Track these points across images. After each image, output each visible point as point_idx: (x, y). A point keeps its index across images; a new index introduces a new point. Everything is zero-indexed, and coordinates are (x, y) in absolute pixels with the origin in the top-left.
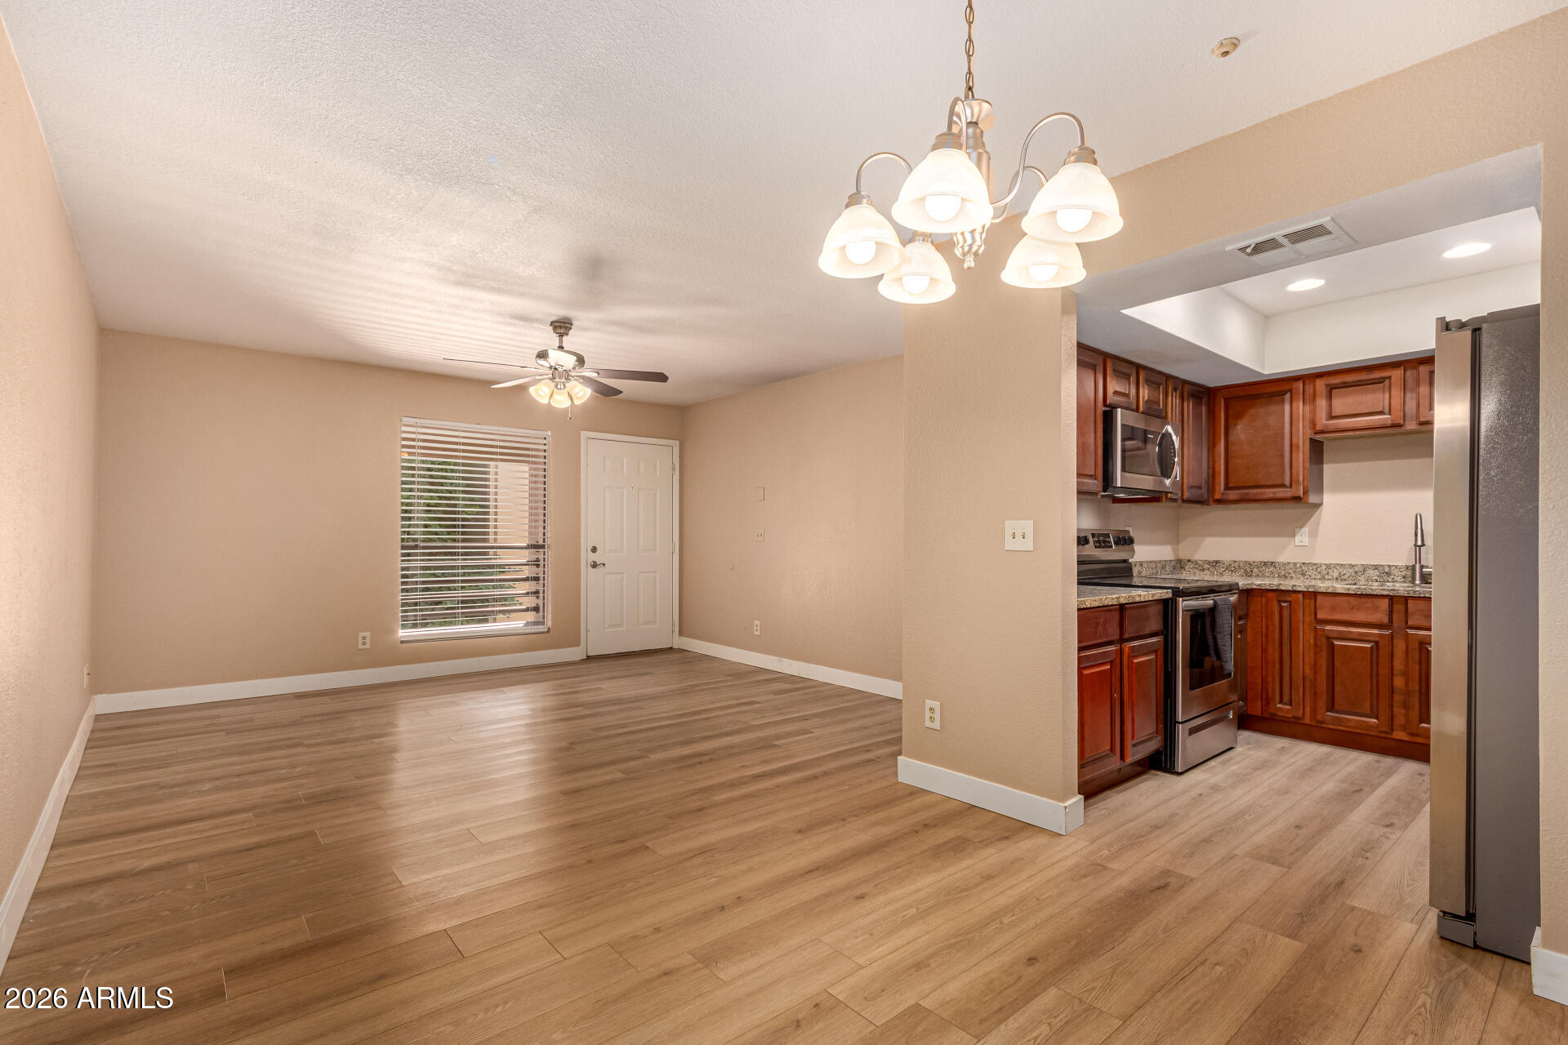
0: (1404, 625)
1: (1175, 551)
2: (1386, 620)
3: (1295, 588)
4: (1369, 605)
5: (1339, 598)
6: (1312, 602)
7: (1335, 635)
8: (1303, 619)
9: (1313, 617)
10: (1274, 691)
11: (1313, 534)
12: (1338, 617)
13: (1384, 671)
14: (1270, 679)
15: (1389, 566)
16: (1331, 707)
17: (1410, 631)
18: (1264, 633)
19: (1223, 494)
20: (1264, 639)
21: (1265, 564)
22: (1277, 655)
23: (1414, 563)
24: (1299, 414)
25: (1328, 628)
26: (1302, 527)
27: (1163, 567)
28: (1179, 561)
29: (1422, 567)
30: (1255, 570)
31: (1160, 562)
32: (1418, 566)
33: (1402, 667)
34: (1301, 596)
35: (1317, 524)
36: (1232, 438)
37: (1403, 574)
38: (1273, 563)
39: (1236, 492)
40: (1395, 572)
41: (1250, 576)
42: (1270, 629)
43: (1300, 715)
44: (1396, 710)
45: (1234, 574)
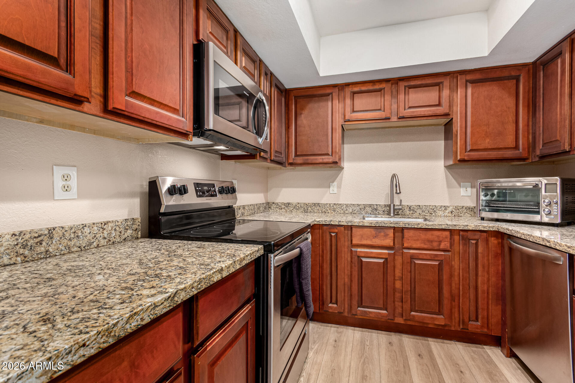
0: (401, 246)
1: (266, 197)
2: (392, 244)
3: (340, 223)
4: (382, 234)
5: (366, 230)
6: (349, 232)
7: (363, 255)
8: (344, 243)
9: (350, 243)
10: (327, 295)
11: (339, 187)
12: (365, 242)
13: (390, 278)
14: (325, 288)
15: (377, 205)
16: (361, 305)
17: (405, 251)
18: (321, 255)
19: (294, 159)
20: (321, 258)
21: (315, 204)
22: (328, 270)
23: (390, 203)
24: (336, 108)
25: (359, 250)
26: (333, 182)
27: (259, 208)
28: (268, 203)
29: (394, 205)
30: (309, 209)
31: (256, 205)
32: (392, 205)
33: (400, 275)
34: (342, 228)
35: (341, 180)
36: (299, 122)
37: (383, 209)
38: (318, 204)
39: (301, 158)
40: (379, 208)
41: (307, 212)
42: (325, 252)
43: (342, 311)
44: (396, 303)
45: (298, 211)
